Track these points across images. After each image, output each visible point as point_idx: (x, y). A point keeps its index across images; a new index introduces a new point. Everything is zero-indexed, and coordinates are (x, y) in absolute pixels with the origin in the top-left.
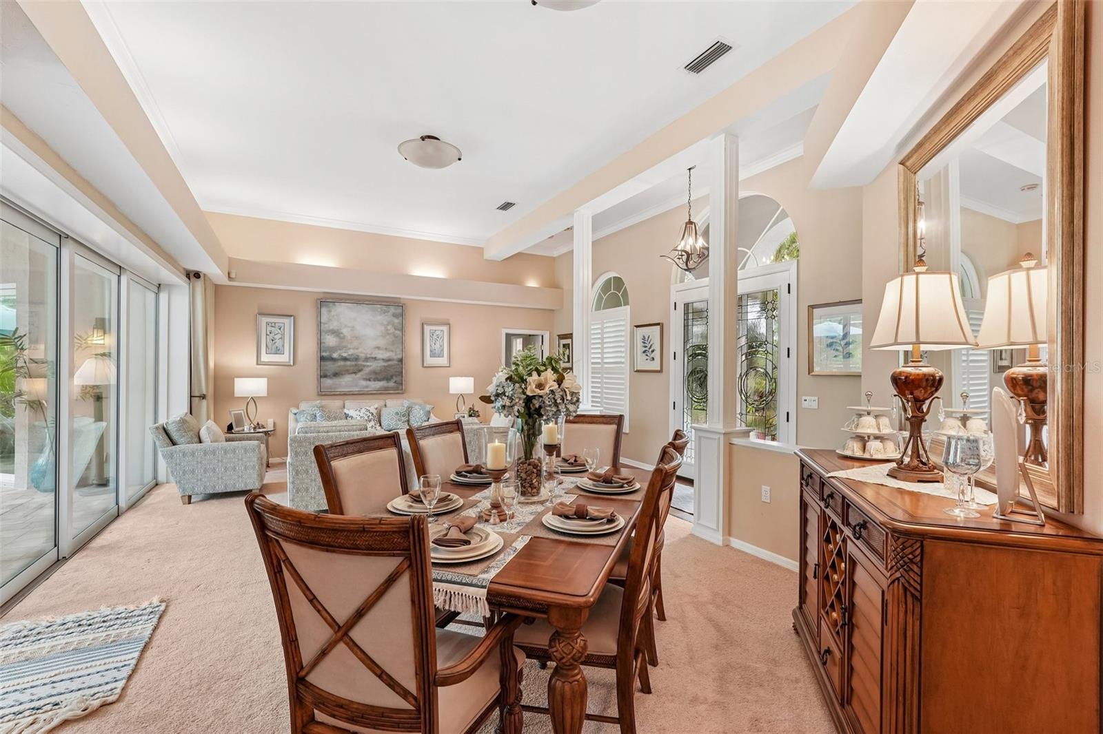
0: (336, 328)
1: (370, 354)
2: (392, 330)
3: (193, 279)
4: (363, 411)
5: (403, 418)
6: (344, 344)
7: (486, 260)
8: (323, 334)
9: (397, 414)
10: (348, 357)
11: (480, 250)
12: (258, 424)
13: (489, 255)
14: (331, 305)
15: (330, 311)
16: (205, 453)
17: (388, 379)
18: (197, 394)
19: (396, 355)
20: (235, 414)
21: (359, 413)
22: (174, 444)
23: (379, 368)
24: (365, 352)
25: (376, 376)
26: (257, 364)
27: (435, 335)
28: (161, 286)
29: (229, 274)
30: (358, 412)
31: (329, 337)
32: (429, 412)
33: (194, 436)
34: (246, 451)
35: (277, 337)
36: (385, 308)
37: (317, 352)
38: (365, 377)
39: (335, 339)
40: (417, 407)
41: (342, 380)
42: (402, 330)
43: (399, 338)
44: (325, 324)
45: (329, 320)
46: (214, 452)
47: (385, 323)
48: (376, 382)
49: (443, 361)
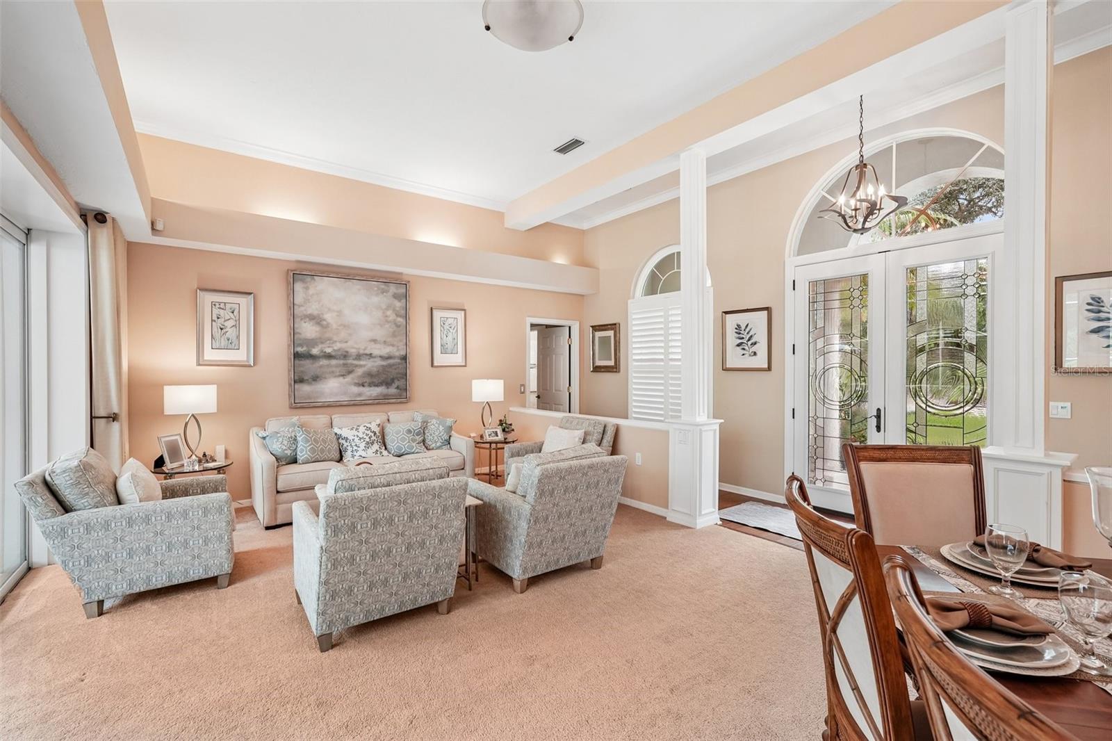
0: (315, 313)
1: (365, 349)
2: (392, 317)
3: (92, 222)
4: (362, 429)
5: (417, 437)
6: (327, 335)
7: (506, 228)
8: (297, 320)
9: (409, 431)
10: (333, 354)
11: (500, 216)
12: (204, 455)
13: (510, 223)
14: (309, 279)
15: (307, 288)
16: (130, 522)
17: (388, 384)
18: (103, 414)
19: (398, 350)
20: (165, 442)
21: (356, 433)
22: (67, 509)
23: (375, 369)
24: (355, 346)
25: (373, 379)
26: (199, 365)
27: (447, 324)
28: (33, 233)
29: (153, 224)
30: (354, 432)
31: (304, 325)
32: (451, 428)
33: (107, 493)
34: (206, 511)
35: (229, 324)
36: (383, 287)
37: (289, 346)
38: (357, 381)
39: (314, 328)
40: (434, 421)
41: (323, 386)
42: (406, 317)
43: (403, 328)
44: (299, 306)
45: (307, 301)
46: (147, 520)
47: (384, 307)
48: (372, 388)
49: (457, 359)
